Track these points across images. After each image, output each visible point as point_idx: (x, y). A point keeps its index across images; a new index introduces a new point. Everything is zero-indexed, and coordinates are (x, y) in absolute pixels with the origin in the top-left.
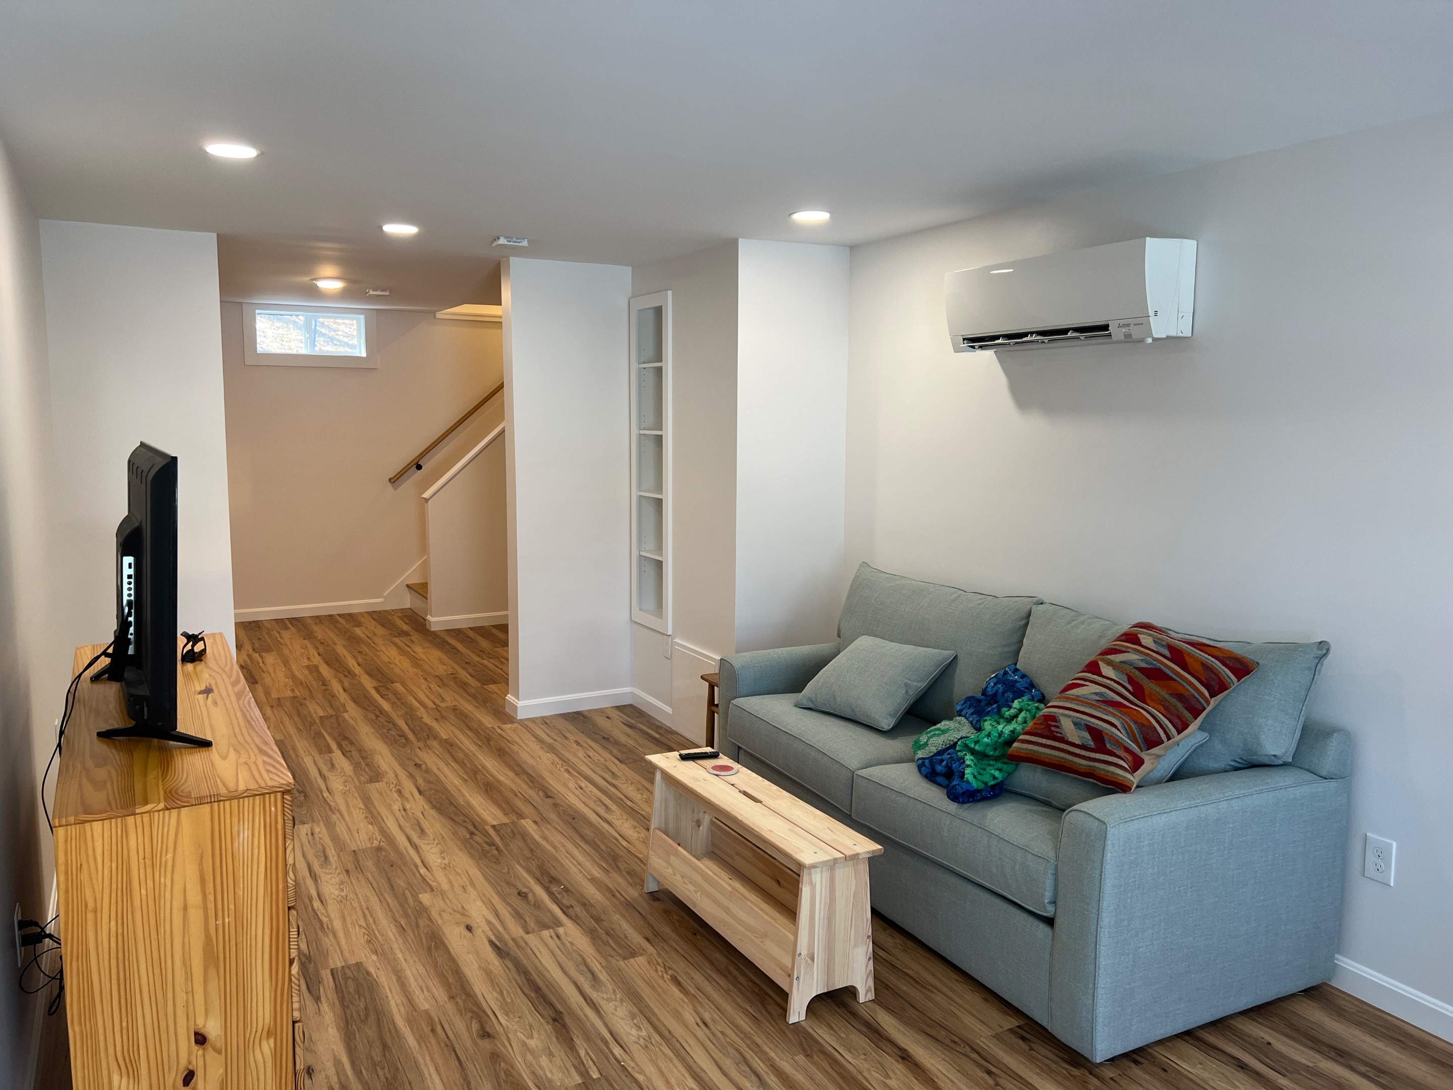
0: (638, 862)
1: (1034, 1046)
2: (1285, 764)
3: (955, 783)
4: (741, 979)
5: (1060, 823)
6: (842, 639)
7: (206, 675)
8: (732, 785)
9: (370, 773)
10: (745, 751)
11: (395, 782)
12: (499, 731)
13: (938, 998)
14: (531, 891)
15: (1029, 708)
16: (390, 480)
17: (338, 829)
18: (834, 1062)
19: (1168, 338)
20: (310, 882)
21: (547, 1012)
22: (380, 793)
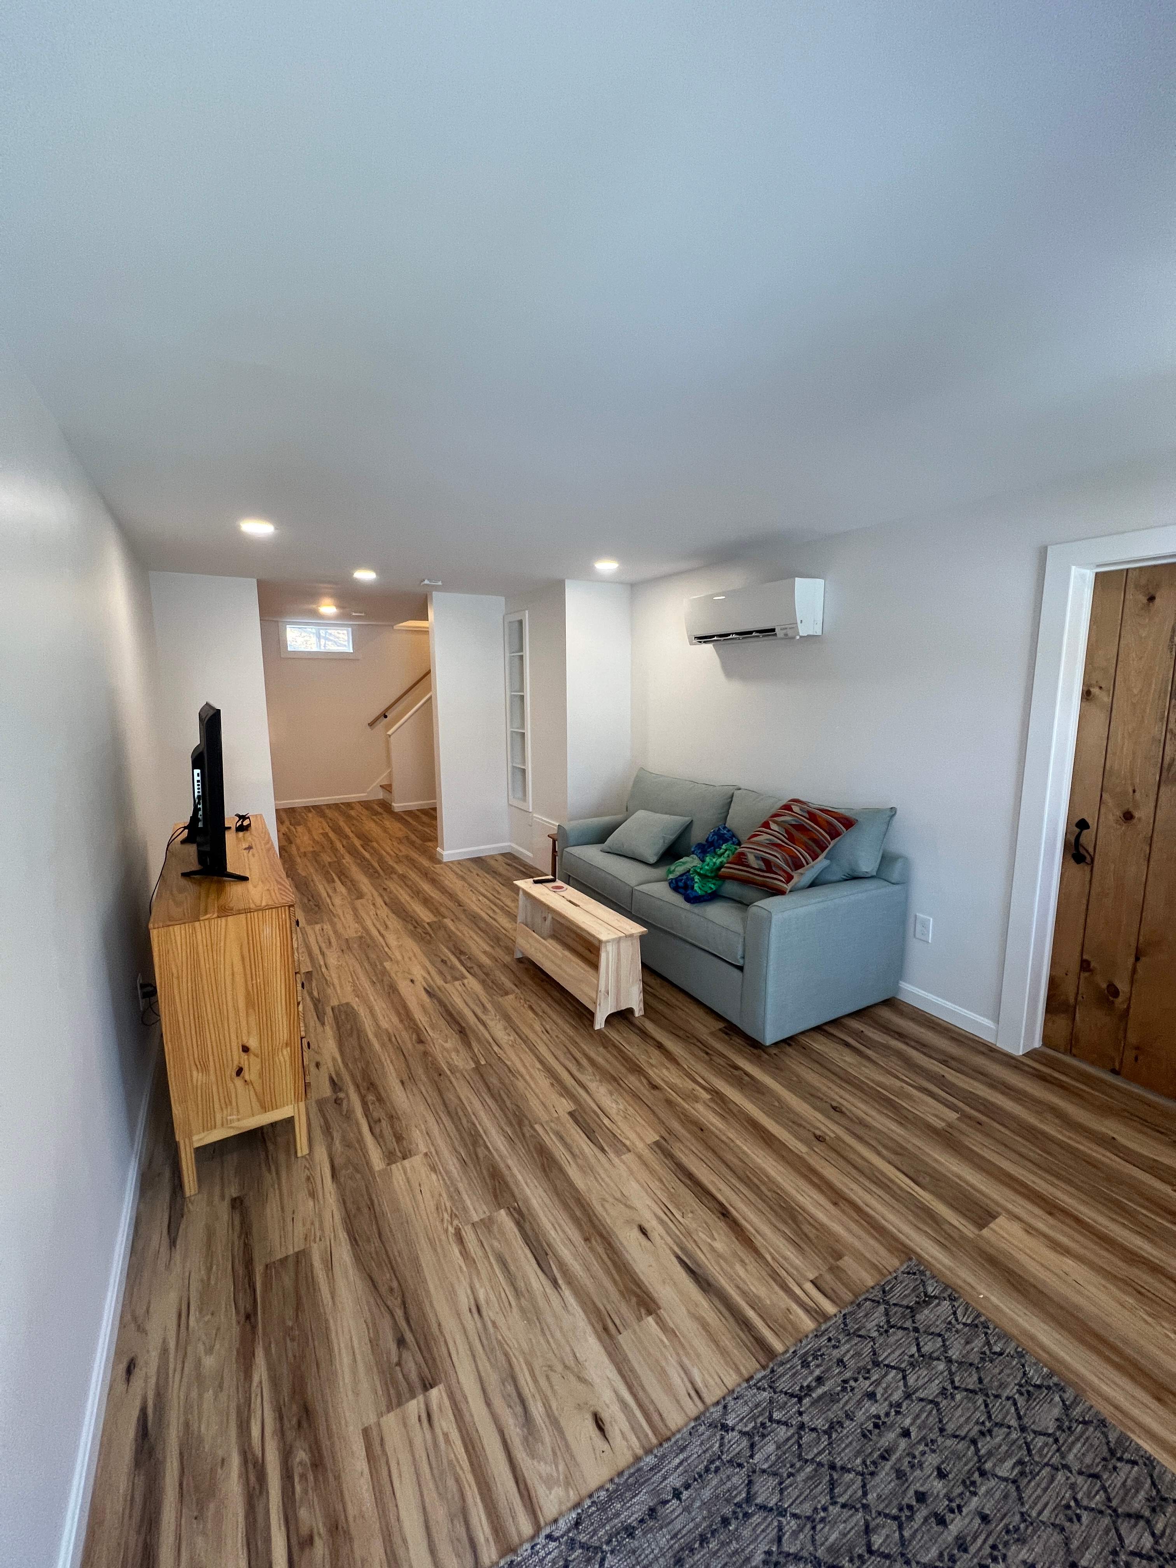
0: (511, 941)
1: (734, 1038)
2: (872, 877)
3: (688, 892)
5: (747, 913)
6: (629, 812)
7: (250, 839)
8: (563, 897)
9: (357, 894)
10: (574, 878)
11: (371, 899)
12: (433, 869)
13: (680, 1013)
14: (449, 959)
15: (731, 848)
16: (369, 724)
17: (337, 926)
18: (620, 1051)
19: (808, 636)
20: (320, 957)
21: (456, 1028)
22: (363, 905)
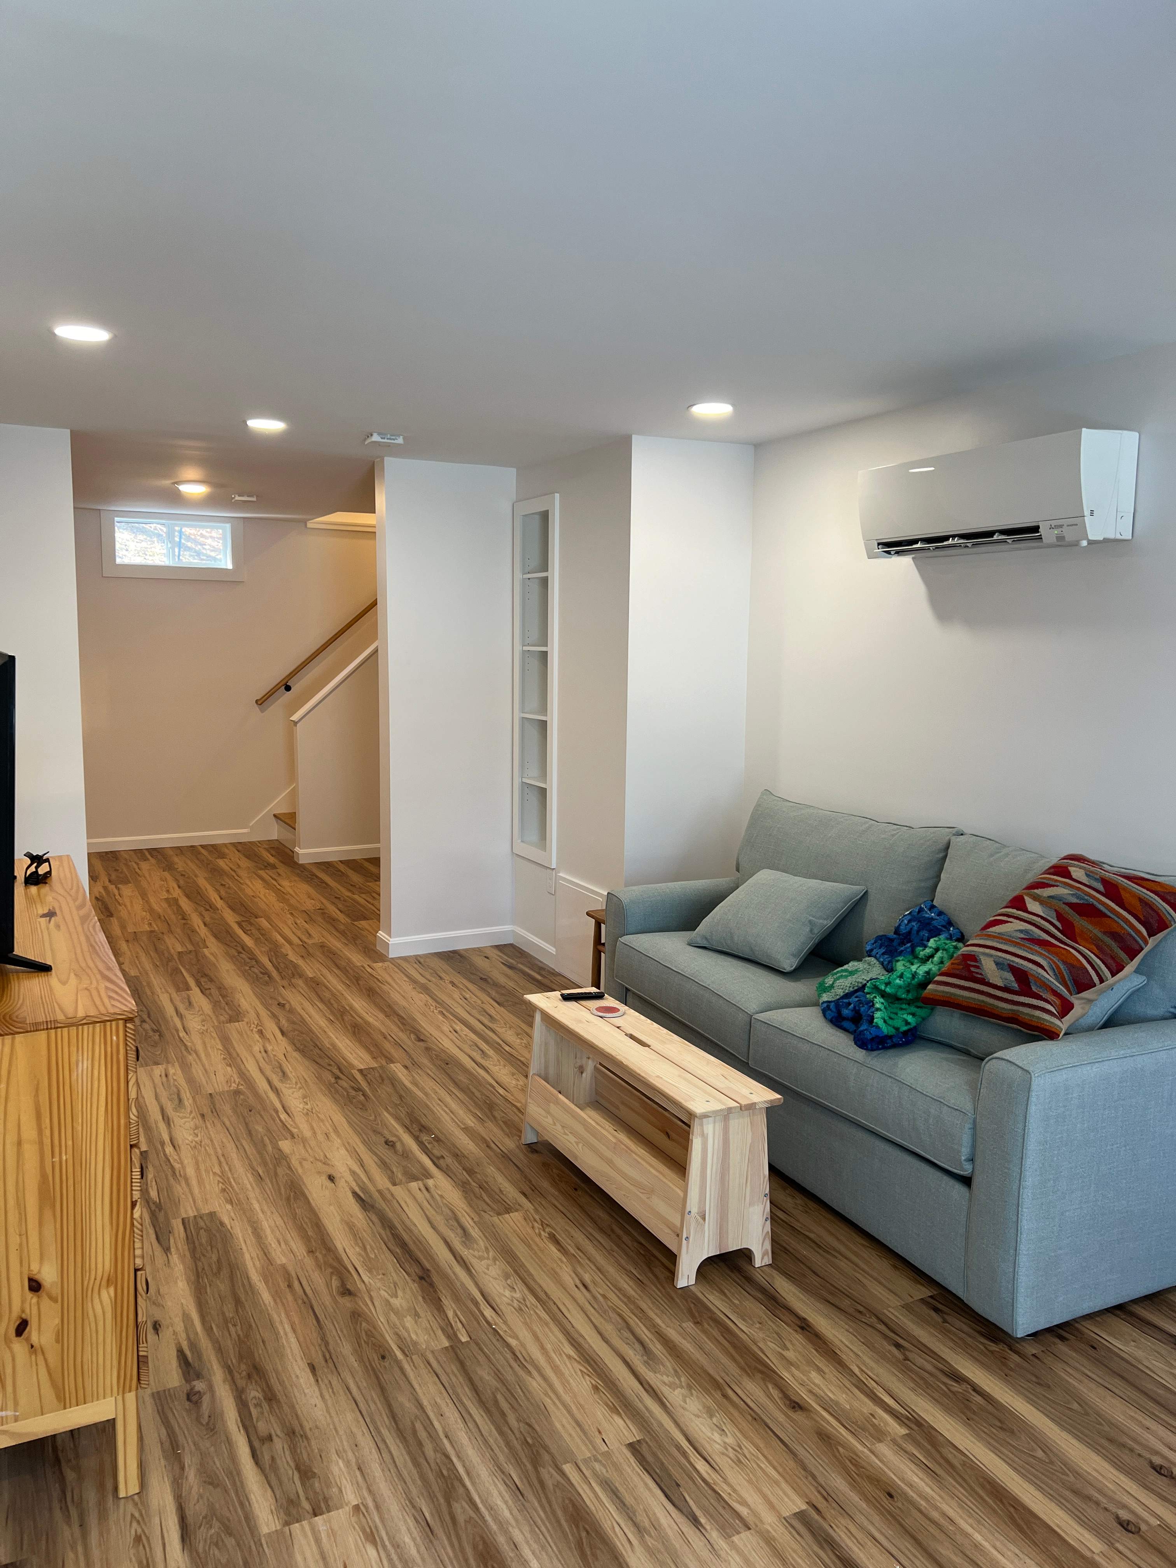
0: (515, 1110)
1: (948, 1318)
3: (862, 1028)
4: (625, 1238)
5: (979, 1073)
6: (741, 873)
7: (49, 899)
8: (618, 1027)
9: (230, 1013)
10: (634, 993)
11: (256, 1022)
12: (369, 970)
13: (843, 1264)
14: (400, 1139)
15: (946, 947)
16: (257, 701)
17: (194, 1071)
18: (726, 1331)
19: (1106, 541)
20: (162, 1126)
21: (414, 1269)
22: (240, 1033)
